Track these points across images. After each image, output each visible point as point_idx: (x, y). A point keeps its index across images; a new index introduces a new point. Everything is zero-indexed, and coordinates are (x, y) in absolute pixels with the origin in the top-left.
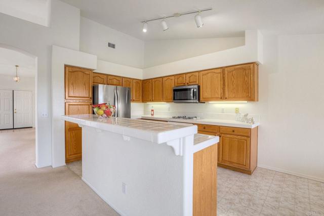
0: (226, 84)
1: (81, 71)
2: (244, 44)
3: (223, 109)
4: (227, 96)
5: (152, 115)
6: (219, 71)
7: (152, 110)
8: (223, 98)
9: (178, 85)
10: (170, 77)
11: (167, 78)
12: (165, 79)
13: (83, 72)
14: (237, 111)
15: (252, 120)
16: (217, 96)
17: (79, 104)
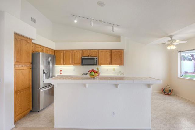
0: (112, 58)
1: (24, 40)
2: (120, 41)
3: (107, 69)
4: (112, 63)
5: (61, 74)
6: (109, 51)
7: (61, 71)
8: (111, 64)
9: (84, 56)
10: (78, 51)
11: (76, 51)
12: (75, 51)
13: (26, 41)
14: (114, 70)
15: (123, 73)
16: (107, 63)
17: (23, 68)
